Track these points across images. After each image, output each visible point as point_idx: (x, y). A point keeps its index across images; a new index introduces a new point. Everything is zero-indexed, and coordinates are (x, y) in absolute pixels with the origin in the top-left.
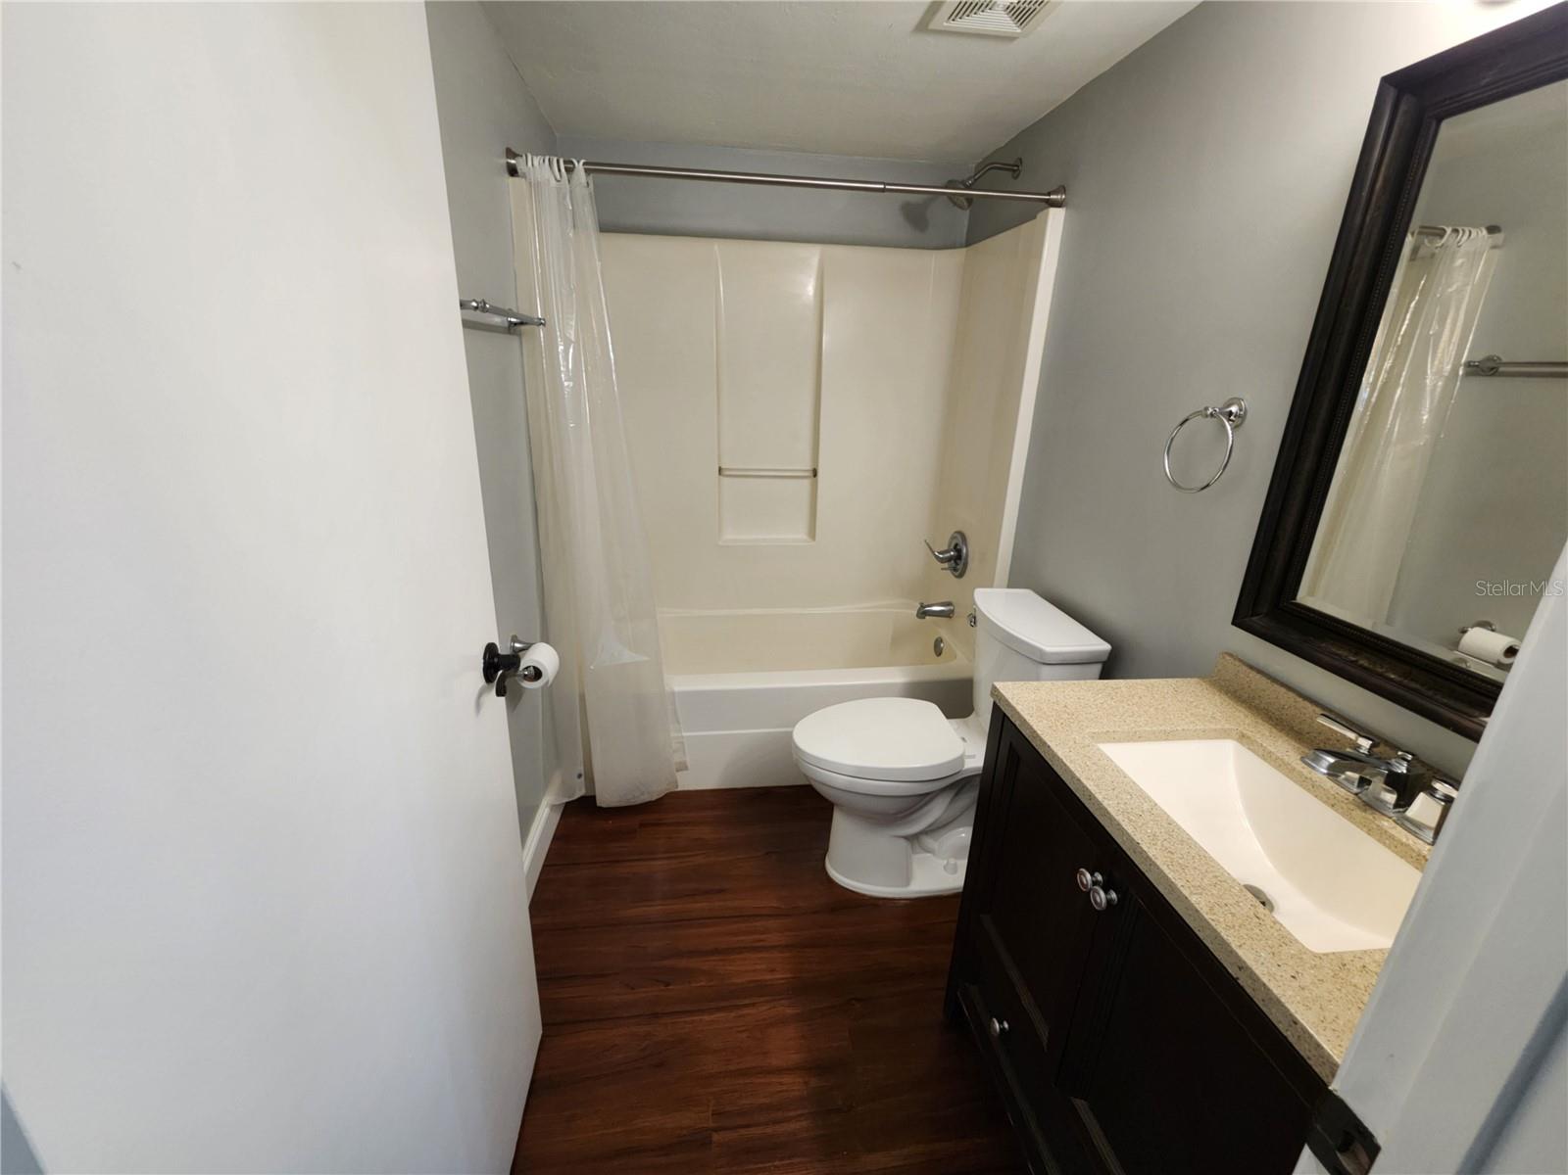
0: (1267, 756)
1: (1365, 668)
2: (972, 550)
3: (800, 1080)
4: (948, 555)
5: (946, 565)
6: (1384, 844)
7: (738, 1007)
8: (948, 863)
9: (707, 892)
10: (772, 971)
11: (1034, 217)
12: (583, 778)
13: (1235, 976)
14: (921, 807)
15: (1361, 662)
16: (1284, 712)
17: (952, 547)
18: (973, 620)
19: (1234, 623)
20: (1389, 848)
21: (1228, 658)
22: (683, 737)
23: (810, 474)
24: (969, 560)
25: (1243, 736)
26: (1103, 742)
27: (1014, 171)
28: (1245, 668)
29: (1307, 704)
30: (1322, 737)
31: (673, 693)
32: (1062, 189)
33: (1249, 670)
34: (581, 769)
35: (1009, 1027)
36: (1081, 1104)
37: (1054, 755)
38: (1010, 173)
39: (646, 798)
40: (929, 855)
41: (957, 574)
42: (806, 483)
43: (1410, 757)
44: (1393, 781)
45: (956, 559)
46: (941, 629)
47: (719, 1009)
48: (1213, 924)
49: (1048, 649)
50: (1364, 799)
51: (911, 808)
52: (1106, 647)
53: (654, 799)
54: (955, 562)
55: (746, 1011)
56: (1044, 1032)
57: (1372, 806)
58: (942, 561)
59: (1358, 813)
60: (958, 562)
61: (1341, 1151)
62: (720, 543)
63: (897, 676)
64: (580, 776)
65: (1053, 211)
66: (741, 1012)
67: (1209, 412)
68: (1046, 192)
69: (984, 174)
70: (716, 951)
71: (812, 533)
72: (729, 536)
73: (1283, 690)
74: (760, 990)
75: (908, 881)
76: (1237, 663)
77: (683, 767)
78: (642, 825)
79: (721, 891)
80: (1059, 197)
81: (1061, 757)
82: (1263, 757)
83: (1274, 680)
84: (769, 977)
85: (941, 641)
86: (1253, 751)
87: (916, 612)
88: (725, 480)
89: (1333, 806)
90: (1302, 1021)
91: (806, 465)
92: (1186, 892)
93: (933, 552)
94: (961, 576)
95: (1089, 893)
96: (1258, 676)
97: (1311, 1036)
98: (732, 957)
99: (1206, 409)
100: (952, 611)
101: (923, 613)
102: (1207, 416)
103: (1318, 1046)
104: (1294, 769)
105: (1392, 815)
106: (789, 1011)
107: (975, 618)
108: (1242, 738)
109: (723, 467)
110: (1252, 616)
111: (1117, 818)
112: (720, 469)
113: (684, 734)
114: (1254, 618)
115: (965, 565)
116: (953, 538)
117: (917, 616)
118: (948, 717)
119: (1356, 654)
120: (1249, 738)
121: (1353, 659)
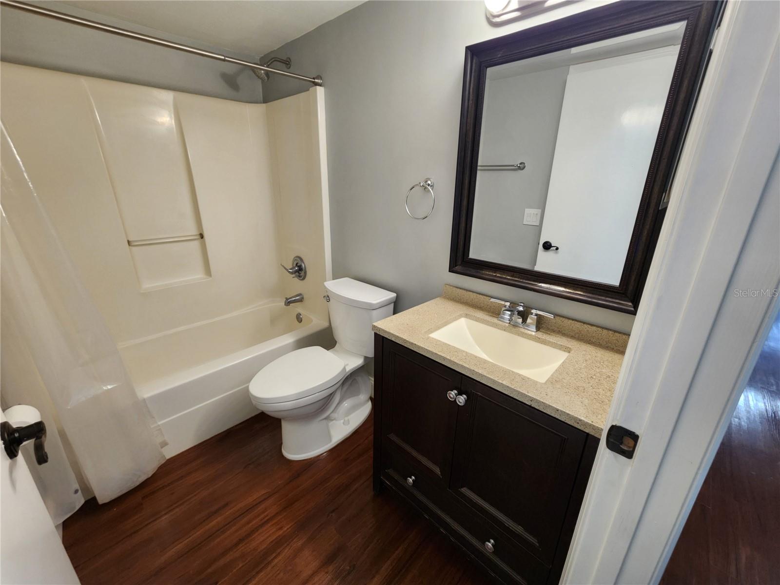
0: (477, 320)
1: (500, 277)
2: (308, 264)
3: (323, 573)
4: (295, 269)
5: (294, 275)
6: (524, 337)
7: (269, 563)
8: (344, 420)
9: (216, 512)
10: (281, 528)
11: (308, 90)
12: (80, 492)
13: (529, 405)
14: (329, 402)
15: (498, 275)
16: (473, 301)
17: (295, 265)
18: (328, 298)
19: (449, 271)
20: (526, 338)
21: (447, 286)
22: (159, 426)
23: (198, 237)
24: (307, 270)
25: (467, 315)
26: (431, 333)
27: (288, 64)
28: (455, 288)
29: (481, 296)
30: (489, 307)
31: (144, 400)
32: (319, 77)
33: (457, 289)
34: (76, 486)
35: (415, 477)
36: (465, 491)
37: (419, 347)
38: (284, 65)
39: (143, 478)
40: (334, 421)
41: (301, 278)
42: (196, 244)
43: (522, 304)
44: (520, 313)
45: (299, 271)
46: (298, 308)
47: (258, 573)
48: (515, 389)
49: (375, 302)
50: (513, 324)
51: (325, 403)
52: (394, 295)
53: (150, 476)
54: (299, 273)
55: (276, 561)
56: (437, 470)
57: (515, 326)
58: (292, 273)
59: (514, 329)
60: (300, 272)
61: (621, 445)
62: (142, 292)
63: (288, 339)
64: (76, 492)
65: (318, 88)
66: (273, 564)
67: (421, 185)
68: (312, 77)
69: (272, 62)
70: (241, 541)
71: (208, 271)
72: (147, 285)
73: (471, 293)
74: (279, 543)
75: (330, 439)
76: (451, 287)
77: (164, 444)
78: (143, 498)
79: (227, 504)
80: (319, 81)
81: (423, 347)
82: (476, 321)
83: (467, 290)
84: (281, 532)
85: (300, 314)
86: (472, 319)
87: (284, 304)
88: (134, 249)
89: (505, 330)
90: (560, 409)
91: (193, 231)
92: (500, 382)
93: (287, 270)
94: (304, 279)
95: (455, 400)
96: (461, 290)
97: (565, 412)
98: (253, 537)
99: (420, 183)
100: (303, 298)
101: (288, 303)
102: (421, 186)
103: (568, 414)
104: (489, 321)
105: (521, 326)
106: (300, 543)
107: (328, 296)
108: (467, 316)
109: (130, 240)
110: (456, 266)
111: (460, 363)
112: (129, 242)
113: (159, 423)
114: (456, 267)
115: (305, 273)
116: (295, 260)
117: (285, 305)
118: (328, 350)
119: (495, 273)
120: (469, 315)
121: (495, 275)
